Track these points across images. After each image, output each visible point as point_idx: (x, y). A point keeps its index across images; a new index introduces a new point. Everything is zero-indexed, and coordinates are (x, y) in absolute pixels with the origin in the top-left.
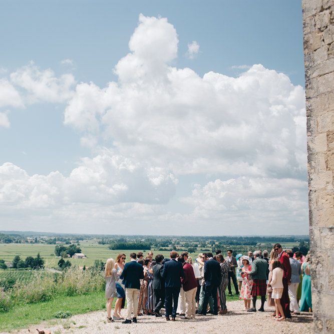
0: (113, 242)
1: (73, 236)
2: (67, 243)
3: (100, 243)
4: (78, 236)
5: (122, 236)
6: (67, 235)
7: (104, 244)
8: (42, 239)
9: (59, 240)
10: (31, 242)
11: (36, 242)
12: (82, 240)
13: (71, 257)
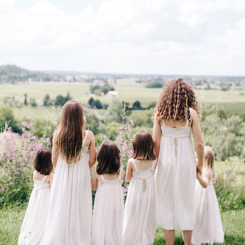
2: (104, 82)
3: (137, 82)
7: (140, 82)
8: (81, 78)
9: (97, 79)
10: (70, 81)
11: (75, 80)
12: (120, 78)
13: (105, 94)
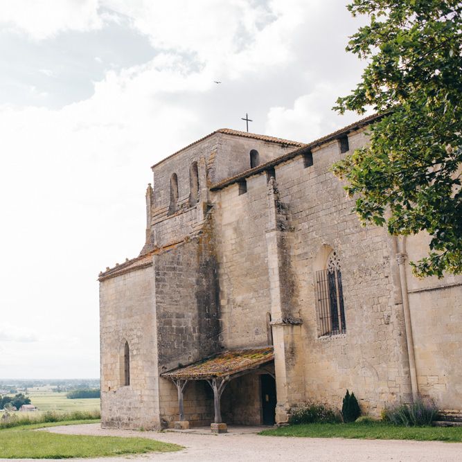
0: (71, 388)
1: (19, 382)
2: (12, 392)
3: (54, 390)
4: (27, 382)
5: (83, 381)
6: (11, 382)
7: (59, 391)
12: (32, 386)
13: (18, 409)
